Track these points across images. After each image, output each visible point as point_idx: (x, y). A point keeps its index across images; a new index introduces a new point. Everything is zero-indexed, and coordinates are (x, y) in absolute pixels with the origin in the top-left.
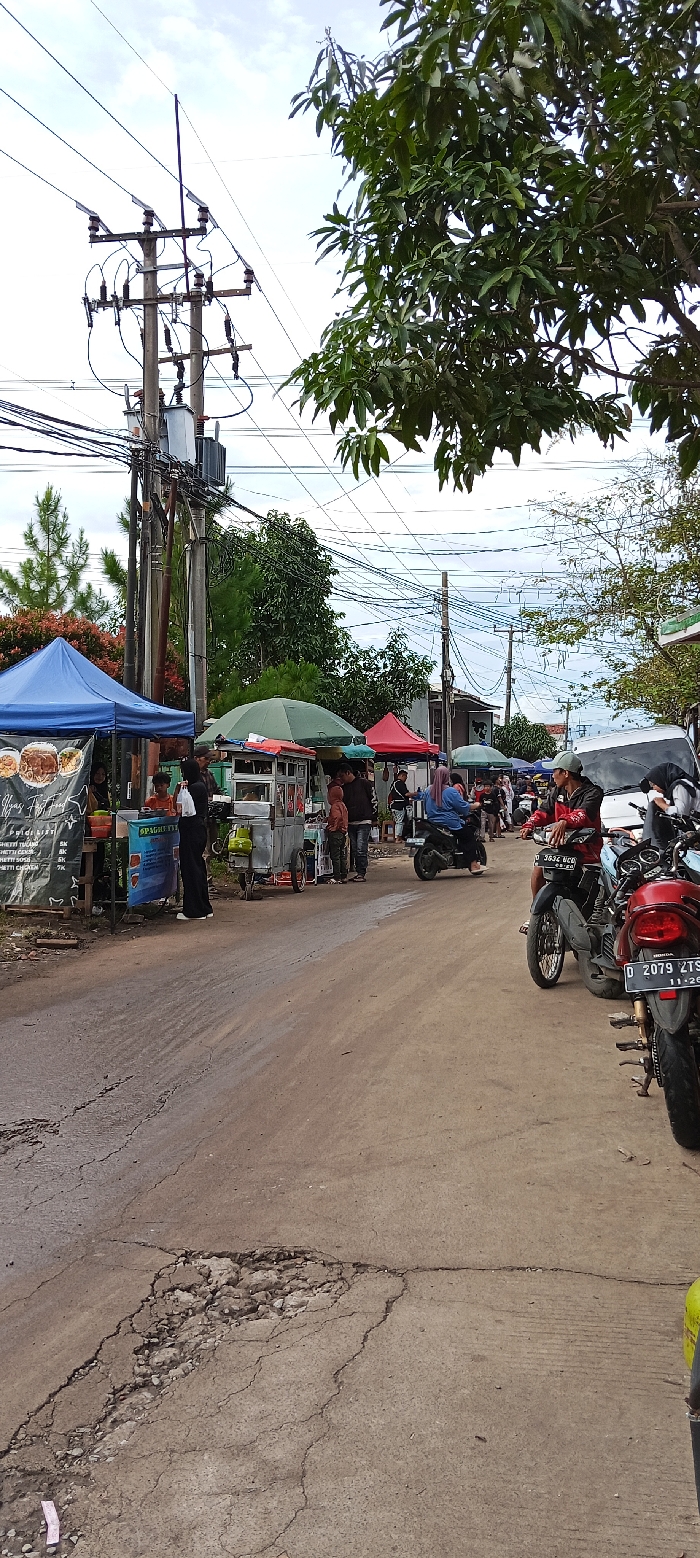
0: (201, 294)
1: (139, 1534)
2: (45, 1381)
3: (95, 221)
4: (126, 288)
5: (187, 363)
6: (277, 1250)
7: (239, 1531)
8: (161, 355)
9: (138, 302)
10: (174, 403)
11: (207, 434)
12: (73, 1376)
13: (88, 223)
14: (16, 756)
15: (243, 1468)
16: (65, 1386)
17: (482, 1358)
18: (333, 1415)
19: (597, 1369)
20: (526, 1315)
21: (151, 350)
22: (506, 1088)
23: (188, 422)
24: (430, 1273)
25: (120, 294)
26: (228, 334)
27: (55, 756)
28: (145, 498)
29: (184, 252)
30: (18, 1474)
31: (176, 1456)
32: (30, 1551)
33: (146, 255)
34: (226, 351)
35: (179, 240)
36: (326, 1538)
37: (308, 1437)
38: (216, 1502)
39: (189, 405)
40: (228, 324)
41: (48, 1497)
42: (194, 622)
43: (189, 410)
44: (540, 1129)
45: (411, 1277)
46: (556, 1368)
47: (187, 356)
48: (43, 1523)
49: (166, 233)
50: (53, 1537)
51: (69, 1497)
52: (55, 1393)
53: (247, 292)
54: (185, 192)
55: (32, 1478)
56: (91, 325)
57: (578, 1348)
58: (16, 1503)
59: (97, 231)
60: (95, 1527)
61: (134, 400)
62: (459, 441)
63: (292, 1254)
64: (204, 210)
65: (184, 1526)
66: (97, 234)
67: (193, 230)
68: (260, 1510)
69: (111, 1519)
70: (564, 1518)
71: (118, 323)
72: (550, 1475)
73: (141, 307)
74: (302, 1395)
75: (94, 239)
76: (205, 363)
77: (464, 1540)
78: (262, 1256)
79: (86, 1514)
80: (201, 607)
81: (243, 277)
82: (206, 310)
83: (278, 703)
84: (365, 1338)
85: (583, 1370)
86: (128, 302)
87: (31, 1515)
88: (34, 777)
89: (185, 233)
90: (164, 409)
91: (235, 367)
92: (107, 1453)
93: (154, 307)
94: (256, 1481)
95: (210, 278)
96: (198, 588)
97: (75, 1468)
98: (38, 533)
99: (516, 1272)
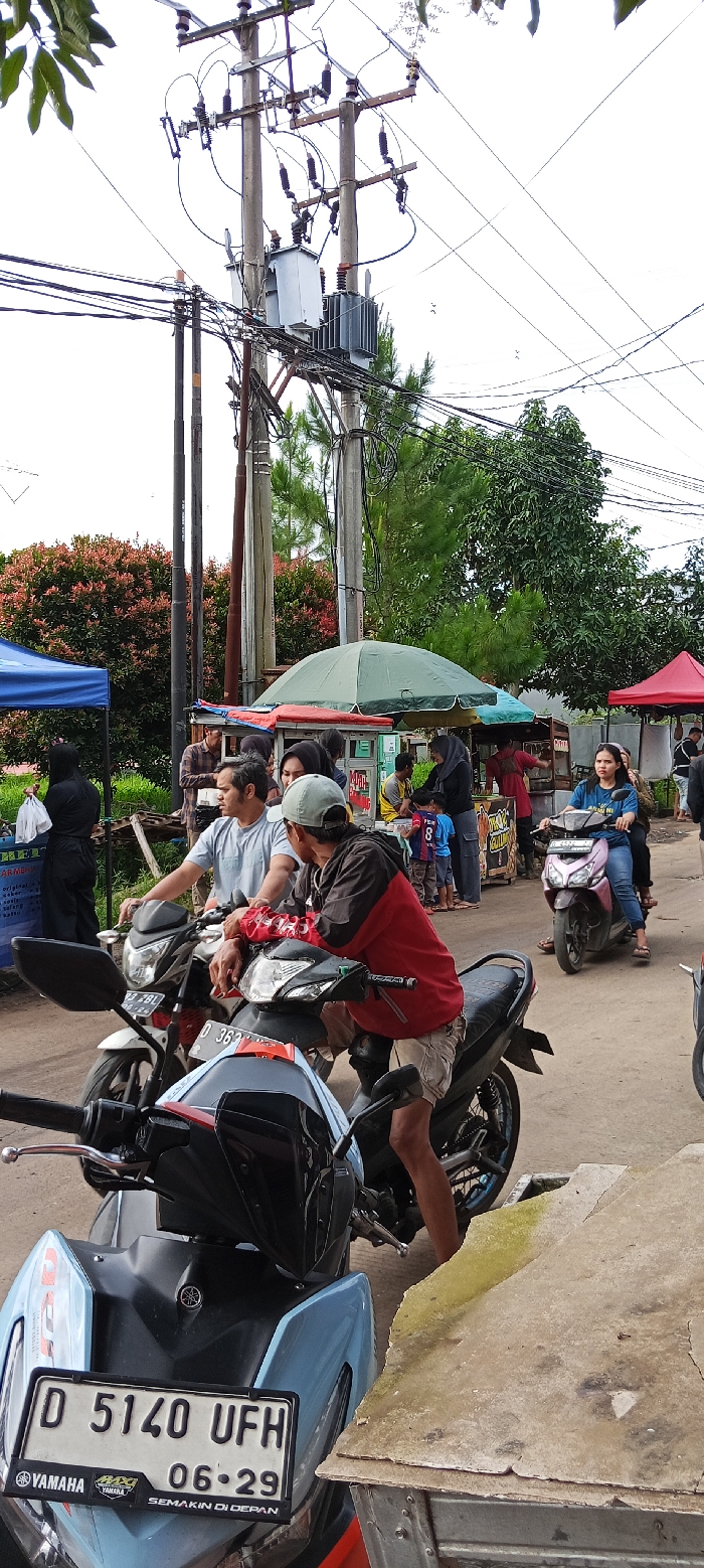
3: (184, 14)
4: (227, 100)
9: (236, 114)
25: (219, 108)
26: (384, 153)
33: (244, 49)
40: (383, 138)
42: (344, 544)
49: (265, 13)
53: (409, 93)
56: (176, 155)
66: (189, 31)
75: (184, 40)
80: (355, 523)
86: (226, 117)
91: (401, 196)
93: (255, 117)
96: (350, 498)
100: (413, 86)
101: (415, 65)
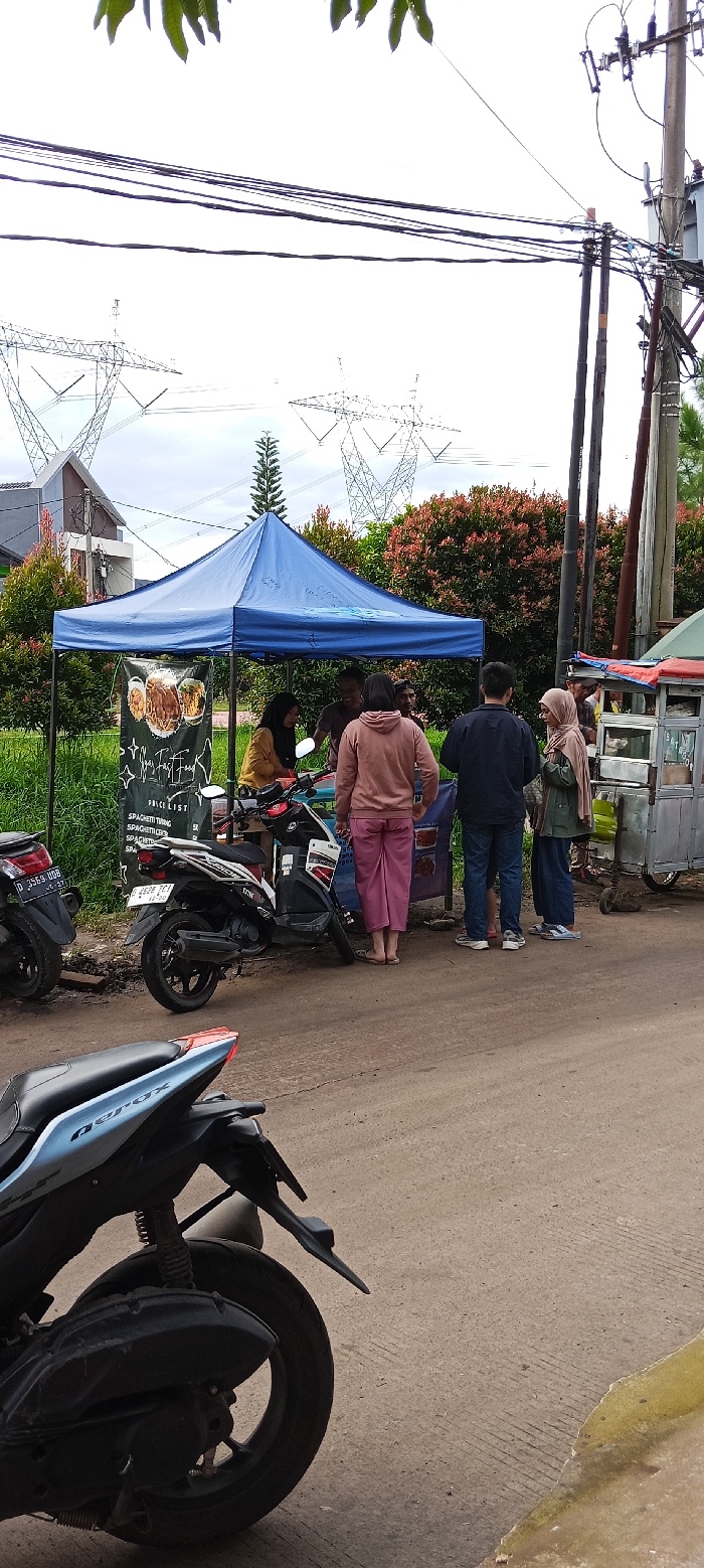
4: (652, 27)
9: (661, 40)
14: (143, 689)
25: (643, 36)
27: (175, 689)
56: (596, 90)
73: (663, 47)
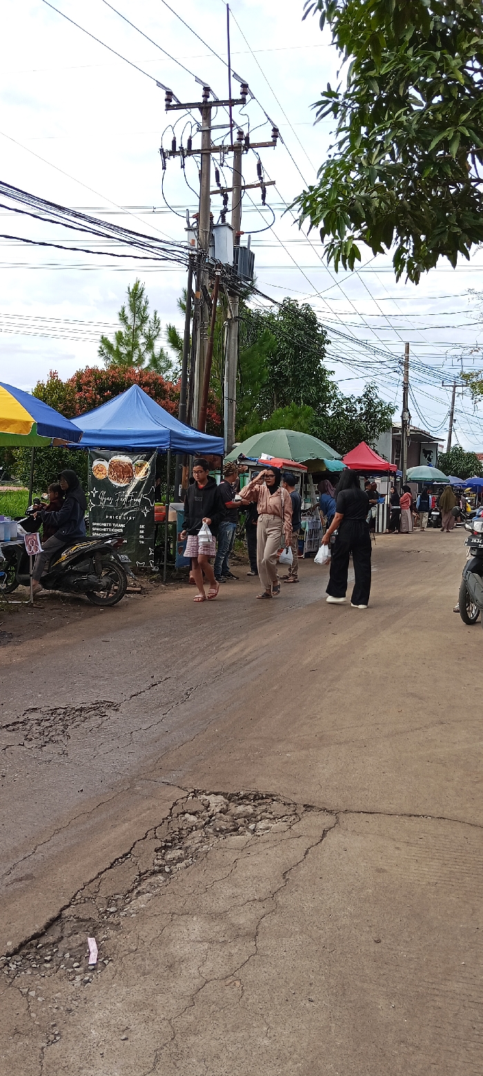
0: (242, 146)
1: (147, 962)
2: (96, 864)
3: (170, 94)
4: (190, 142)
5: (230, 194)
6: (254, 793)
7: (212, 965)
8: (212, 189)
9: (198, 151)
10: (220, 222)
11: (242, 244)
12: (114, 863)
13: (165, 96)
14: (106, 464)
15: (218, 927)
16: (109, 869)
17: (384, 871)
18: (280, 899)
19: (460, 883)
20: (416, 846)
21: (205, 185)
22: (420, 699)
23: (229, 235)
24: (354, 814)
25: (185, 146)
26: (259, 173)
27: (130, 465)
28: (197, 289)
29: (231, 116)
30: (75, 920)
31: (175, 916)
32: (78, 967)
33: (204, 119)
34: (258, 185)
35: (227, 108)
36: (267, 974)
37: (263, 911)
38: (198, 946)
39: (230, 223)
40: (259, 166)
41: (91, 936)
42: (228, 376)
43: (230, 227)
44: (441, 727)
45: (342, 817)
46: (432, 881)
47: (230, 190)
48: (88, 951)
49: (218, 103)
50: (93, 959)
51: (105, 936)
52: (102, 872)
53: (273, 144)
54: (232, 73)
55: (84, 923)
56: (164, 168)
57: (449, 869)
58: (72, 937)
59: (172, 102)
60: (120, 955)
61: (192, 221)
62: (412, 247)
63: (264, 796)
64: (245, 86)
65: (177, 959)
66: (171, 104)
67: (236, 100)
68: (225, 953)
69: (131, 952)
70: (426, 974)
71: (183, 167)
72: (420, 947)
73: (200, 155)
74: (261, 885)
75: (169, 107)
76: (242, 193)
77: (358, 983)
78: (244, 796)
79: (115, 947)
80: (234, 366)
81: (271, 133)
82: (243, 157)
83: (283, 433)
84: (307, 853)
85: (451, 883)
86: (190, 152)
87: (81, 945)
88: (117, 478)
89: (231, 103)
90: (213, 227)
91: (264, 197)
92: (132, 911)
93: (208, 155)
94: (226, 935)
95: (248, 134)
96: (232, 352)
97: (111, 919)
98: (128, 313)
99: (413, 818)
100: (275, 141)
101: (275, 130)
